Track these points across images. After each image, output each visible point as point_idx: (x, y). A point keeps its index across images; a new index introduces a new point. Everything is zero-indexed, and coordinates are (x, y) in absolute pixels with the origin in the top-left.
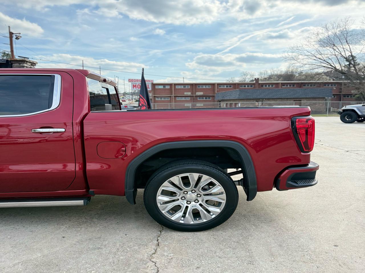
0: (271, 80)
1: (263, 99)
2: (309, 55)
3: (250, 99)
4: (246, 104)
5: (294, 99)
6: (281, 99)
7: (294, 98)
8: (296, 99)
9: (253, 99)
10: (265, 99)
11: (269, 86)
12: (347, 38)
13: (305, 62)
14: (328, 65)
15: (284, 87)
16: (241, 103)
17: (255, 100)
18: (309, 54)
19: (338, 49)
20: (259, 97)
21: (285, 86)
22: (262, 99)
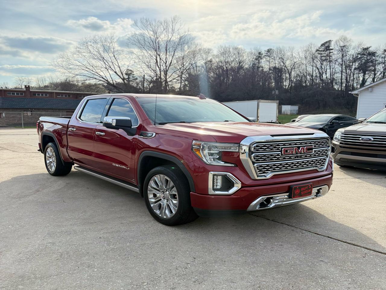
0: (48, 88)
1: (32, 109)
2: (80, 66)
3: (17, 109)
4: (12, 114)
5: (66, 111)
6: (52, 109)
7: (66, 109)
8: (68, 111)
9: (20, 109)
10: (35, 109)
11: (42, 95)
12: (114, 53)
13: (77, 73)
14: (100, 77)
15: (59, 97)
16: (6, 113)
17: (23, 110)
18: (81, 64)
19: (107, 62)
20: (26, 107)
21: (60, 95)
22: (30, 109)
